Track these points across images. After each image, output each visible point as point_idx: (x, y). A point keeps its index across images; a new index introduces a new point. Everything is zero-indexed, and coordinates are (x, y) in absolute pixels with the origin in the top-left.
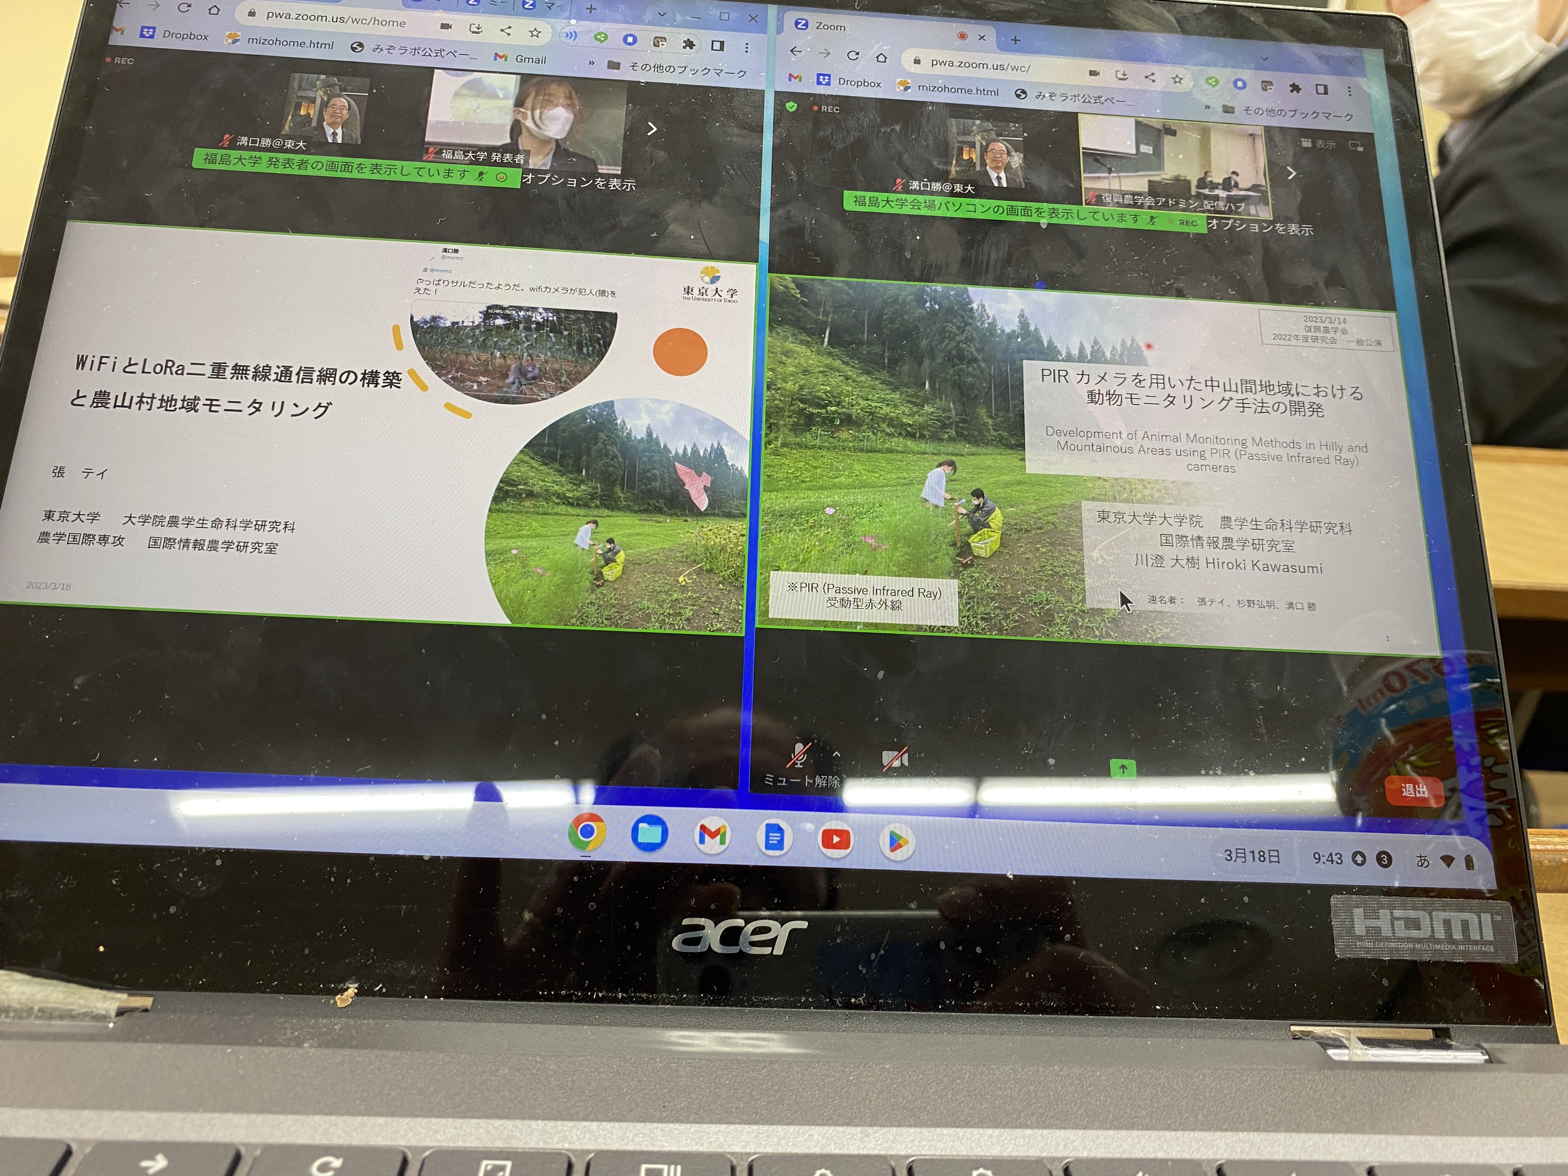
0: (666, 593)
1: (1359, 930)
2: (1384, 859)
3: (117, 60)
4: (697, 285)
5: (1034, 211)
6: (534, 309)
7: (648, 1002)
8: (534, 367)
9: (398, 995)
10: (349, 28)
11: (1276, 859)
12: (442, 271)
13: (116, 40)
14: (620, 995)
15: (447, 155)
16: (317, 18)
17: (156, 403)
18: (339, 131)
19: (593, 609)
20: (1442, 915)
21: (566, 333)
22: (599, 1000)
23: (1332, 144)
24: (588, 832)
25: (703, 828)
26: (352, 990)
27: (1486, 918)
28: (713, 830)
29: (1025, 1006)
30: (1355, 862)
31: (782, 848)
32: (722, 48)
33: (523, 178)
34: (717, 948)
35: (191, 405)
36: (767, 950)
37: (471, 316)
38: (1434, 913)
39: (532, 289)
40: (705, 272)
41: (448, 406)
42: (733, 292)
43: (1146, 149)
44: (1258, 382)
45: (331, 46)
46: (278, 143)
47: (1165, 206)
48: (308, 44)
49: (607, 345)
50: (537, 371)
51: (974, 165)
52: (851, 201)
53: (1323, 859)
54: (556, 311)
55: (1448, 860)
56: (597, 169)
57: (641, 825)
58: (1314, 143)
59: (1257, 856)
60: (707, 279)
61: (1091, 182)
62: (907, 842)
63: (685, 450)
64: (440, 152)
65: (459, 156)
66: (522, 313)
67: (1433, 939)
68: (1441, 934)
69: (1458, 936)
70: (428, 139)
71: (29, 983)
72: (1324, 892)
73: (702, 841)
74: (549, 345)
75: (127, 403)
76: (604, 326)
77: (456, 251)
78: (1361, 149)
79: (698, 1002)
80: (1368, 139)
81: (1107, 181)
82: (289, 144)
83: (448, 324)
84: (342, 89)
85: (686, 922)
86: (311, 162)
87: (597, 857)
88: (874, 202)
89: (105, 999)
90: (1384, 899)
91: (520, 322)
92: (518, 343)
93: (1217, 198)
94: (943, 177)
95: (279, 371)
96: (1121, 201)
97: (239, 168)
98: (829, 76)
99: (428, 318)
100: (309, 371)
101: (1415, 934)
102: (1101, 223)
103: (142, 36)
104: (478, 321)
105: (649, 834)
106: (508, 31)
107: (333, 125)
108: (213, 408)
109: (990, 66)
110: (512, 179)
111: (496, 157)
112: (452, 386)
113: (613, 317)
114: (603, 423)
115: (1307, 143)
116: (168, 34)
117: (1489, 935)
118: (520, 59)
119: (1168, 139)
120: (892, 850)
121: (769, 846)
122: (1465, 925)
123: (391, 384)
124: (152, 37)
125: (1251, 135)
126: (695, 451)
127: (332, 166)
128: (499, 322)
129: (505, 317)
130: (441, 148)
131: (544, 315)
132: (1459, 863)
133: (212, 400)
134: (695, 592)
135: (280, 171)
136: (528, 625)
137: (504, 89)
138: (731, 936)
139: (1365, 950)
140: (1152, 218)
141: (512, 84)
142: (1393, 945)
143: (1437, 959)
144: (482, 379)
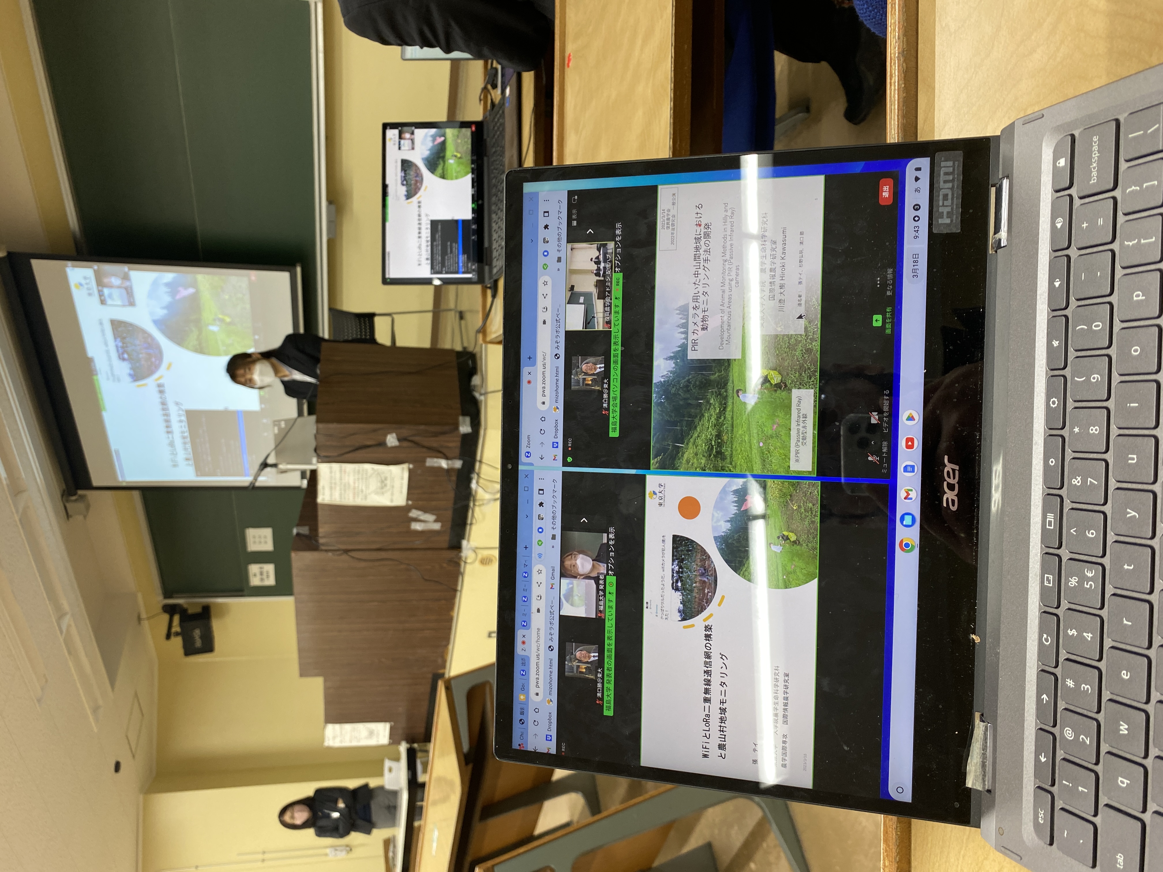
0: (801, 514)
1: (948, 221)
2: (917, 207)
3: (563, 750)
4: (658, 501)
5: (615, 352)
6: (673, 570)
7: (978, 520)
8: (699, 570)
9: (975, 618)
10: (542, 652)
11: (917, 255)
12: (657, 609)
13: (553, 751)
14: (975, 531)
15: (602, 608)
16: (538, 666)
17: (723, 725)
18: (592, 654)
19: (810, 545)
20: (942, 183)
21: (683, 556)
22: (977, 540)
23: (574, 211)
24: (907, 545)
25: (905, 498)
26: (974, 636)
27: (943, 164)
28: (906, 494)
29: (980, 366)
30: (918, 220)
31: (914, 466)
32: (543, 490)
33: (611, 575)
34: (956, 492)
35: (723, 711)
36: (957, 473)
37: (677, 597)
38: (941, 187)
39: (663, 571)
40: (651, 497)
41: (719, 605)
42: (660, 485)
43: (582, 300)
44: (695, 253)
45: (551, 660)
46: (600, 680)
47: (610, 292)
48: (551, 670)
49: (688, 539)
50: (702, 569)
51: (595, 379)
52: (614, 433)
53: (917, 235)
54: (673, 561)
55: (917, 179)
56: (605, 543)
57: (904, 523)
58: (574, 220)
59: (915, 264)
60: (654, 496)
61: (599, 326)
62: (911, 414)
63: (735, 506)
64: (600, 611)
65: (601, 603)
66: (675, 575)
67: (952, 188)
68: (950, 185)
69: (951, 177)
70: (594, 617)
71: (972, 756)
72: (932, 236)
73: (911, 499)
74: (689, 564)
75: (724, 737)
76: (679, 541)
77: (647, 603)
78: (576, 197)
79: (978, 500)
80: (571, 193)
81: (599, 319)
82: (600, 675)
83: (682, 606)
84: (573, 654)
85: (945, 505)
86: (608, 666)
87: (917, 542)
88: (614, 423)
89: (979, 727)
90: (935, 209)
91: (679, 576)
92: (689, 576)
93: (605, 268)
94: (601, 393)
95: (706, 675)
96: (608, 313)
97: (612, 696)
98: (553, 443)
99: (679, 614)
100: (706, 663)
101: (950, 197)
102: (620, 322)
103: (551, 740)
104: (679, 593)
105: (908, 520)
106: (539, 584)
107: (589, 657)
108: (724, 701)
109: (544, 370)
110: (612, 580)
111: (601, 587)
112: (710, 603)
113: (675, 537)
114: (724, 541)
115: (575, 223)
116: (549, 729)
117: (950, 163)
118: (553, 578)
119: (576, 289)
120: (914, 420)
121: (913, 471)
122: (946, 174)
123: (710, 629)
124: (551, 736)
125: (572, 250)
126: (735, 502)
127: (609, 657)
128: (679, 584)
129: (677, 582)
130: (598, 611)
131: (675, 565)
132: (918, 174)
133: (721, 702)
134: (800, 502)
135: (613, 679)
136: (818, 571)
137: (568, 584)
138: (951, 487)
139: (957, 219)
140: (616, 298)
141: (565, 581)
142: (955, 207)
143: (961, 187)
144: (706, 591)
